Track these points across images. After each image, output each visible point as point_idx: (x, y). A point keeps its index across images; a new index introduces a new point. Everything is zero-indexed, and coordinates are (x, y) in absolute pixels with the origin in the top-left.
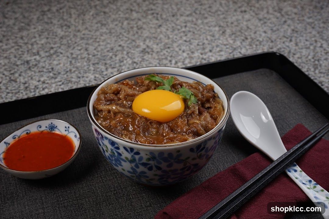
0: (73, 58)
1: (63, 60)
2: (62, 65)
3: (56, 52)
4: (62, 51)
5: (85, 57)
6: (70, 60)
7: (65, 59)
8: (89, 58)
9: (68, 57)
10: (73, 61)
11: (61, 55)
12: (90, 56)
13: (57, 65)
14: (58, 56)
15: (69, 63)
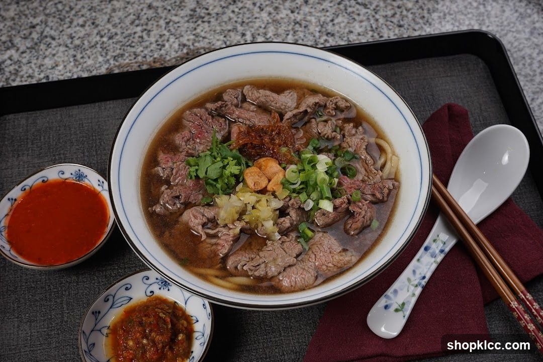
0: (77, 47)
1: (60, 54)
2: (61, 67)
3: (43, 37)
4: (53, 33)
5: (97, 43)
6: (72, 52)
7: (63, 52)
8: (103, 42)
9: (67, 46)
10: (79, 56)
11: (54, 43)
12: (105, 39)
13: (53, 68)
14: (49, 45)
15: (72, 60)
